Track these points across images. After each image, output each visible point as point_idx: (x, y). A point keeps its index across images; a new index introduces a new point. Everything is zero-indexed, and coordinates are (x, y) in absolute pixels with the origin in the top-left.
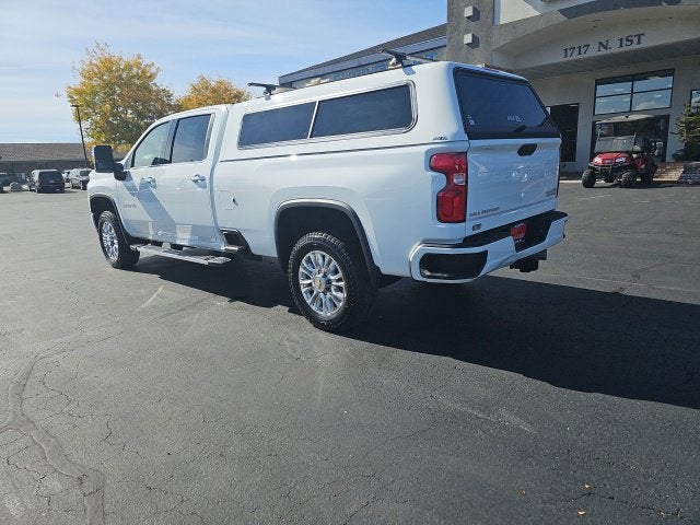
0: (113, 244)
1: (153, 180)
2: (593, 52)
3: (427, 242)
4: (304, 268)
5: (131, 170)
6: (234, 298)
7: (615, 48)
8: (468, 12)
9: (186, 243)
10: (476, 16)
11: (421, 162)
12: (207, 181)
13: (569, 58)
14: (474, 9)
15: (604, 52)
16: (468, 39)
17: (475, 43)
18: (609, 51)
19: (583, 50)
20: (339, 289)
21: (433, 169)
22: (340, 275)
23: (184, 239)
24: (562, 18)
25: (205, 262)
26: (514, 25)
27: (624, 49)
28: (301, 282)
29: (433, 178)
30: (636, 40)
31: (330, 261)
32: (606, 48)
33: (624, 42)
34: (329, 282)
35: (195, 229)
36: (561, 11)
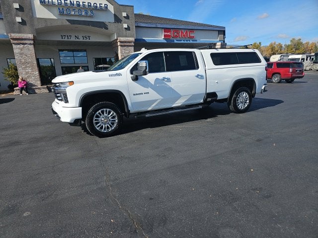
2: (73, 39)
7: (81, 40)
8: (16, 6)
10: (21, 9)
13: (64, 39)
14: (19, 5)
15: (77, 40)
16: (19, 19)
17: (23, 23)
18: (79, 40)
19: (69, 37)
21: (265, 70)
24: (68, 23)
26: (45, 20)
27: (84, 40)
30: (88, 38)
32: (78, 38)
33: (84, 38)
36: (67, 20)
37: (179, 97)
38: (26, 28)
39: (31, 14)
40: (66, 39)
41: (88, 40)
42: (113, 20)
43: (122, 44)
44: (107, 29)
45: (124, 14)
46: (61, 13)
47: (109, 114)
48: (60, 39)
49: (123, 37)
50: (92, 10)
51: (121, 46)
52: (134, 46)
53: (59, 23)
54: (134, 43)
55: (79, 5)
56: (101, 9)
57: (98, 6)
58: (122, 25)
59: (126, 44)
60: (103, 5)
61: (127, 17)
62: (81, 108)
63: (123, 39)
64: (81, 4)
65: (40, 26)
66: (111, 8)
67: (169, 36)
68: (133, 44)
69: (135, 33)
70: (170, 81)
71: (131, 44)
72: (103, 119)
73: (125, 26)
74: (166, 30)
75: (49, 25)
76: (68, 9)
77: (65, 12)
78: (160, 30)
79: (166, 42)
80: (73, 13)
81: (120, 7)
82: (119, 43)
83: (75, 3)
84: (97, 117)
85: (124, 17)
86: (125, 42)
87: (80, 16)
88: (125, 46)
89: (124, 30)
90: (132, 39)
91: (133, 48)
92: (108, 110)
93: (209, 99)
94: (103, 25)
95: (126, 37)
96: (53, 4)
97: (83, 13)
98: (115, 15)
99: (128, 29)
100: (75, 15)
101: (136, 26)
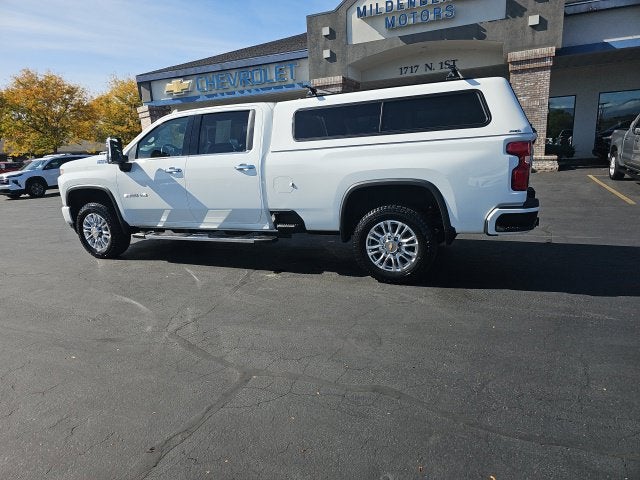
0: (101, 234)
1: (179, 171)
2: (421, 71)
3: (501, 207)
4: (374, 236)
5: (140, 161)
6: (277, 271)
7: (437, 70)
8: (326, 31)
9: (215, 227)
10: (332, 35)
11: (501, 148)
12: (258, 169)
13: (404, 76)
14: (330, 29)
15: (429, 72)
16: (326, 54)
17: (332, 58)
18: (433, 72)
19: (414, 70)
20: (411, 249)
21: (508, 152)
22: (413, 237)
23: (211, 222)
24: (402, 44)
25: (251, 241)
26: (364, 45)
27: (444, 70)
28: (368, 247)
29: (511, 161)
31: (403, 228)
32: (431, 69)
33: (444, 66)
34: (400, 244)
35: (235, 214)
36: (400, 38)
38: (335, 66)
39: (344, 40)
40: (409, 74)
42: (501, 14)
43: (519, 67)
44: (482, 37)
46: (390, 26)
49: (522, 48)
50: (450, 5)
51: (516, 72)
52: (552, 68)
54: (554, 59)
58: (527, 21)
59: (527, 66)
62: (69, 208)
63: (518, 55)
65: (356, 59)
68: (549, 63)
69: (560, 31)
71: (543, 64)
73: (534, 20)
75: (369, 53)
76: (403, 14)
77: (397, 23)
80: (411, 21)
82: (510, 68)
86: (528, 61)
87: (424, 23)
88: (523, 71)
89: (531, 29)
90: (551, 50)
91: (547, 74)
94: (476, 31)
95: (531, 47)
96: (378, 14)
99: (543, 25)
100: (415, 25)
101: (566, 15)
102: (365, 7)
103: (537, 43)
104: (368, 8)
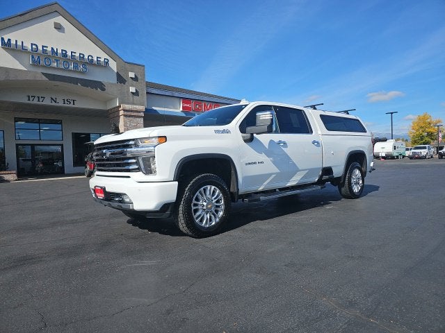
1: (285, 143)
2: (47, 102)
7: (61, 104)
13: (31, 102)
15: (54, 104)
18: (58, 105)
19: (41, 100)
22: (360, 175)
26: (6, 70)
27: (66, 105)
32: (56, 102)
33: (66, 102)
36: (43, 74)
37: (295, 170)
40: (36, 101)
41: (71, 105)
42: (115, 81)
43: (126, 113)
44: (103, 89)
45: (132, 75)
46: (36, 63)
47: (213, 195)
48: (25, 101)
49: (128, 104)
50: (84, 64)
51: (125, 116)
52: (144, 117)
53: (29, 77)
54: (145, 113)
55: (65, 55)
56: (98, 64)
57: (95, 59)
58: (128, 89)
59: (135, 114)
60: (102, 60)
61: (136, 79)
62: (177, 183)
63: (128, 107)
64: (69, 54)
66: (113, 65)
67: (189, 108)
68: (142, 114)
69: (146, 100)
70: (287, 147)
71: (139, 114)
72: (205, 204)
73: (132, 89)
74: (186, 100)
75: (12, 77)
76: (48, 58)
77: (42, 63)
78: (178, 99)
79: (184, 115)
80: (55, 65)
81: (125, 65)
82: (121, 113)
83: (60, 51)
84: (197, 199)
85: (131, 78)
86: (132, 111)
87: (67, 70)
88: (130, 116)
89: (131, 95)
90: (142, 108)
92: (213, 187)
93: (325, 177)
94: (99, 85)
95: (133, 104)
96: (24, 49)
97: (72, 67)
98: (118, 74)
99: (136, 94)
100: (57, 69)
101: (147, 93)
102: (9, 40)
103: (135, 102)
104: (13, 42)
